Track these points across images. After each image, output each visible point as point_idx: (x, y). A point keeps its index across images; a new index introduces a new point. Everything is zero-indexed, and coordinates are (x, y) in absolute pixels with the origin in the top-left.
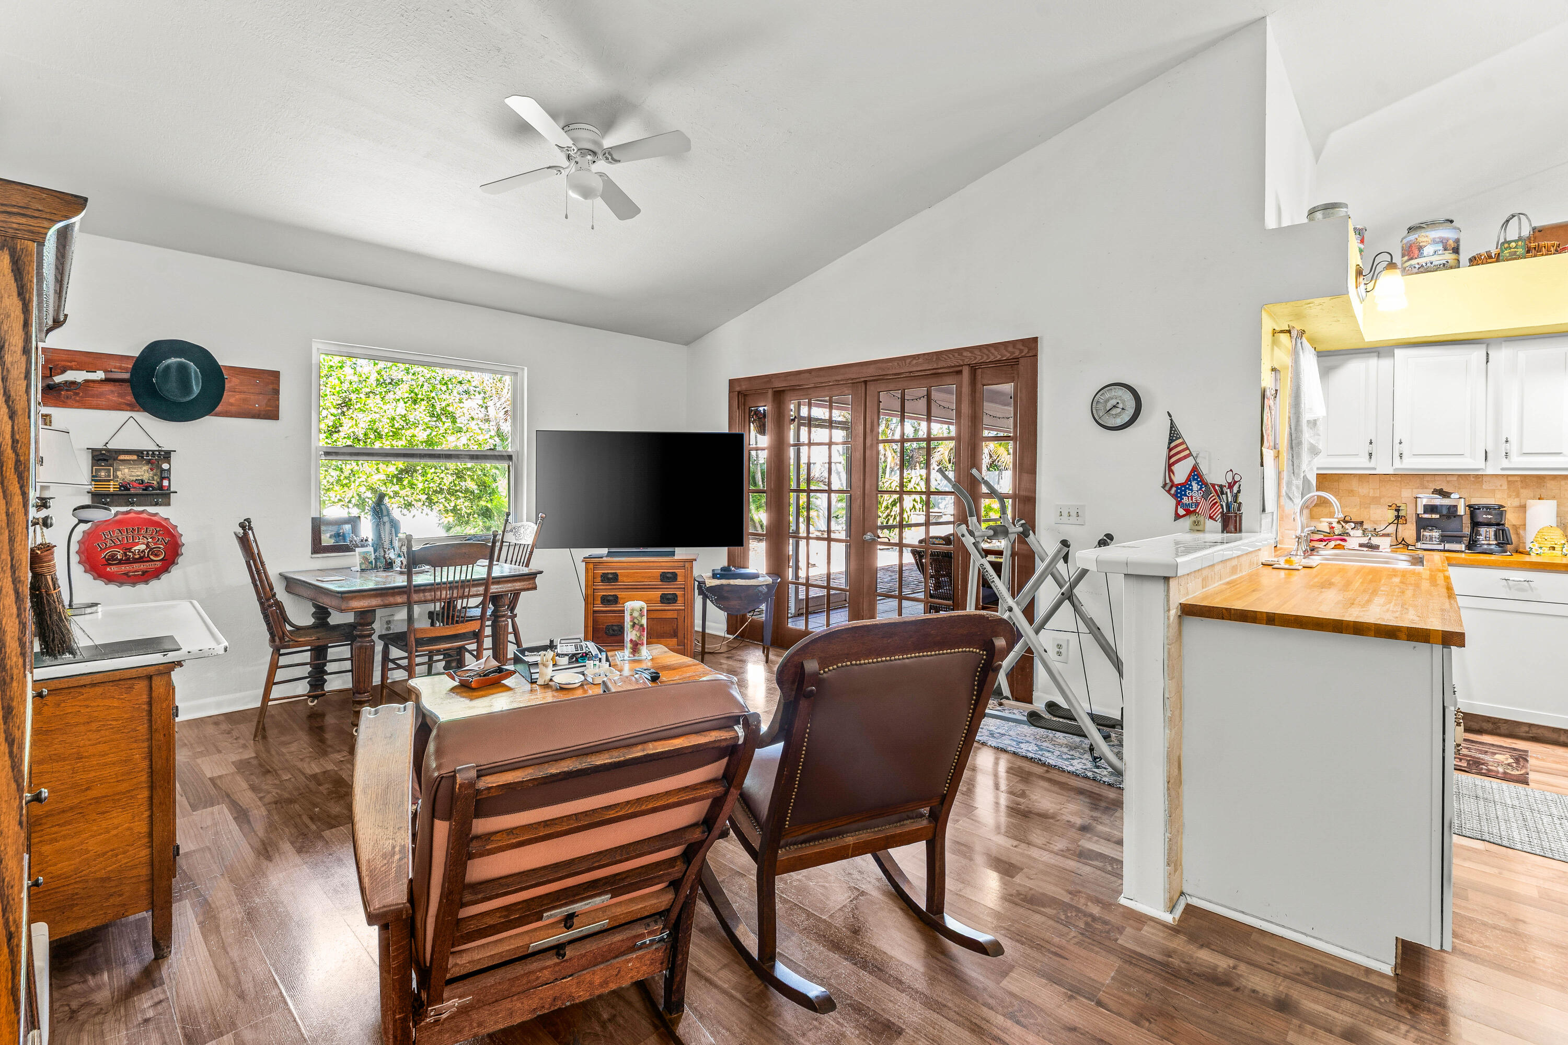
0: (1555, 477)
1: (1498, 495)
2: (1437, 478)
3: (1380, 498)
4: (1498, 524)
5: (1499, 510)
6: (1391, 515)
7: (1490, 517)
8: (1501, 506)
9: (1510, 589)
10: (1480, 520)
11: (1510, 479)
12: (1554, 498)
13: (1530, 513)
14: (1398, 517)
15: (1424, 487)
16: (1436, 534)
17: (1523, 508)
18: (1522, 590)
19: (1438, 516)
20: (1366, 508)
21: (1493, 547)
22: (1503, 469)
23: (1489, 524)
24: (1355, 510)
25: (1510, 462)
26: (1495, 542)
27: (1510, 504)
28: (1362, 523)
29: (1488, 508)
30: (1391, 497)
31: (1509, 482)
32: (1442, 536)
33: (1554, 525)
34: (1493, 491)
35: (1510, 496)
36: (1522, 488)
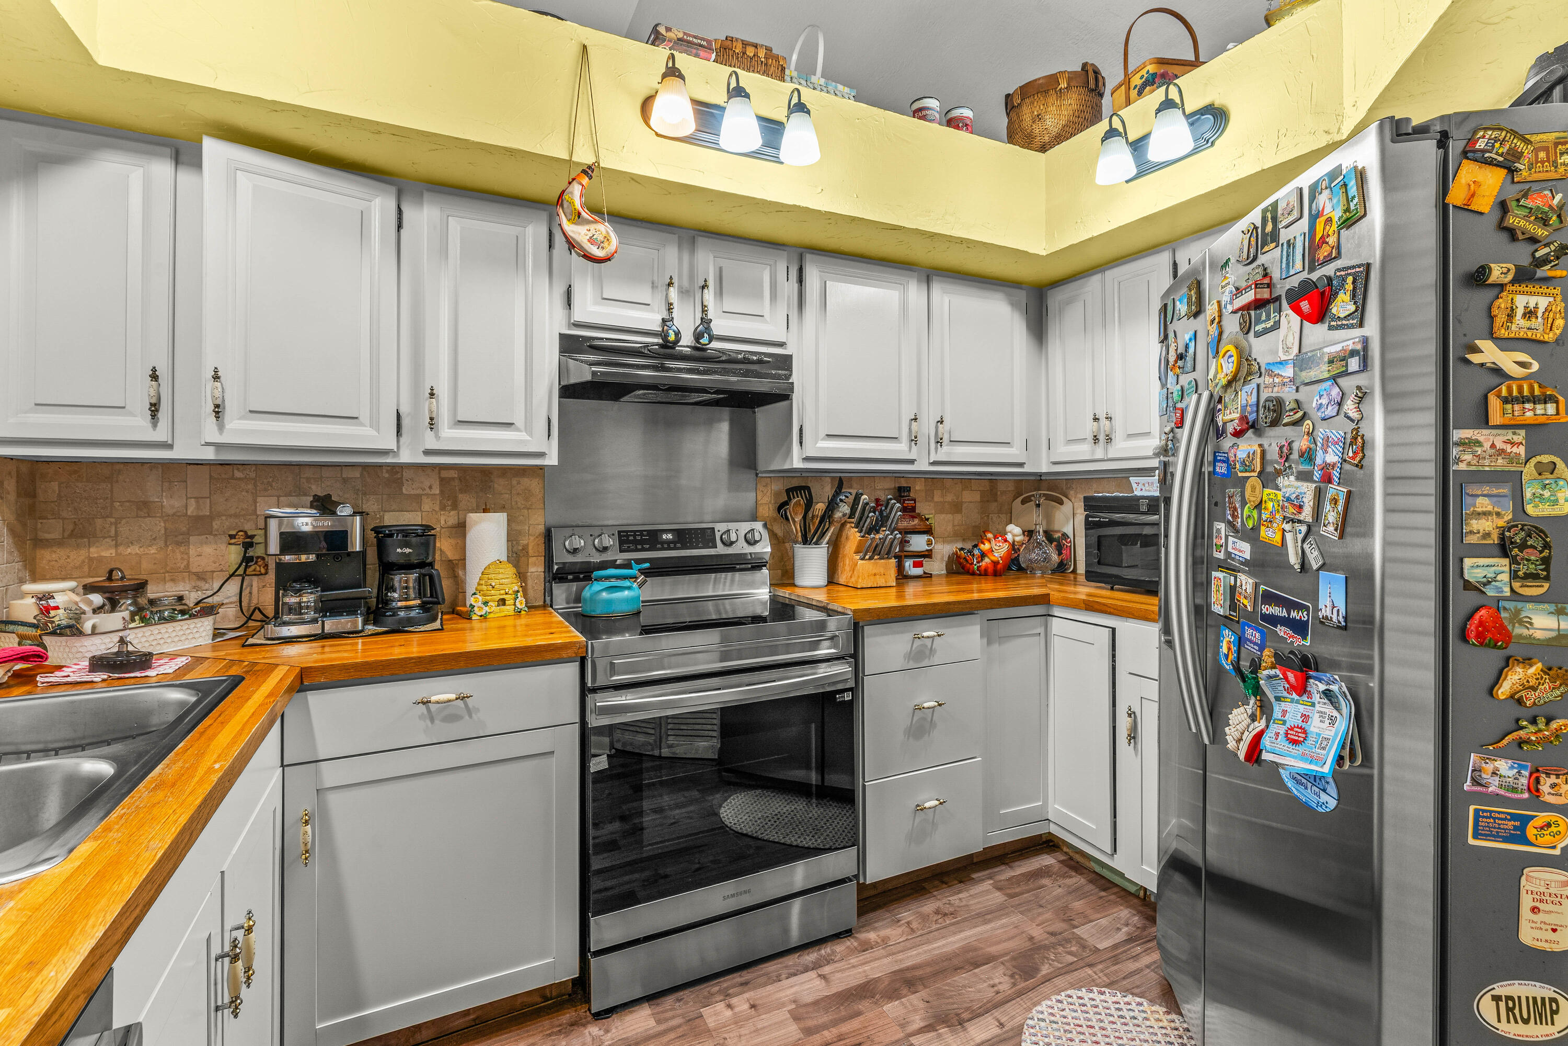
0: (505, 471)
1: (427, 505)
2: (326, 473)
3: (211, 518)
4: (422, 565)
5: (425, 535)
6: (234, 554)
7: (408, 550)
8: (429, 528)
9: (432, 720)
10: (392, 558)
11: (445, 474)
12: (502, 509)
13: (471, 535)
14: (247, 560)
15: (300, 491)
16: (309, 598)
17: (461, 529)
18: (453, 718)
19: (312, 557)
20: (179, 544)
21: (413, 614)
22: (427, 452)
23: (407, 567)
24: (153, 550)
25: (438, 437)
26: (418, 602)
27: (444, 520)
28: (140, 587)
29: (406, 532)
30: (236, 516)
31: (442, 480)
32: (320, 600)
33: (504, 558)
34: (417, 499)
35: (443, 508)
36: (461, 491)
